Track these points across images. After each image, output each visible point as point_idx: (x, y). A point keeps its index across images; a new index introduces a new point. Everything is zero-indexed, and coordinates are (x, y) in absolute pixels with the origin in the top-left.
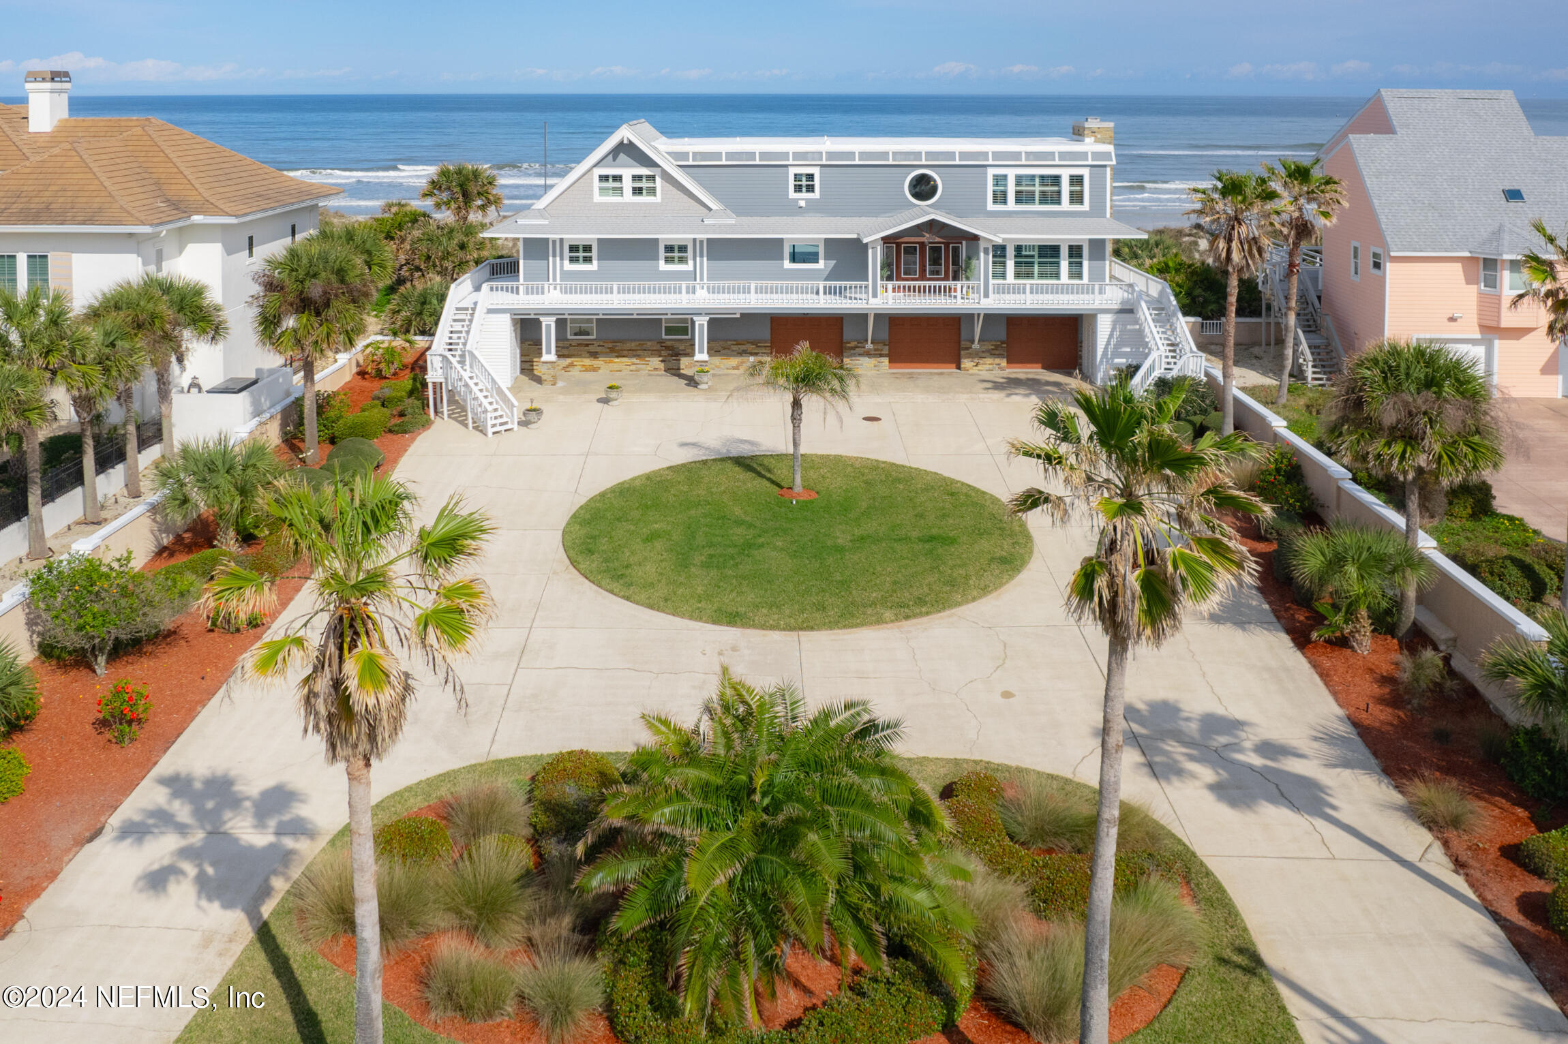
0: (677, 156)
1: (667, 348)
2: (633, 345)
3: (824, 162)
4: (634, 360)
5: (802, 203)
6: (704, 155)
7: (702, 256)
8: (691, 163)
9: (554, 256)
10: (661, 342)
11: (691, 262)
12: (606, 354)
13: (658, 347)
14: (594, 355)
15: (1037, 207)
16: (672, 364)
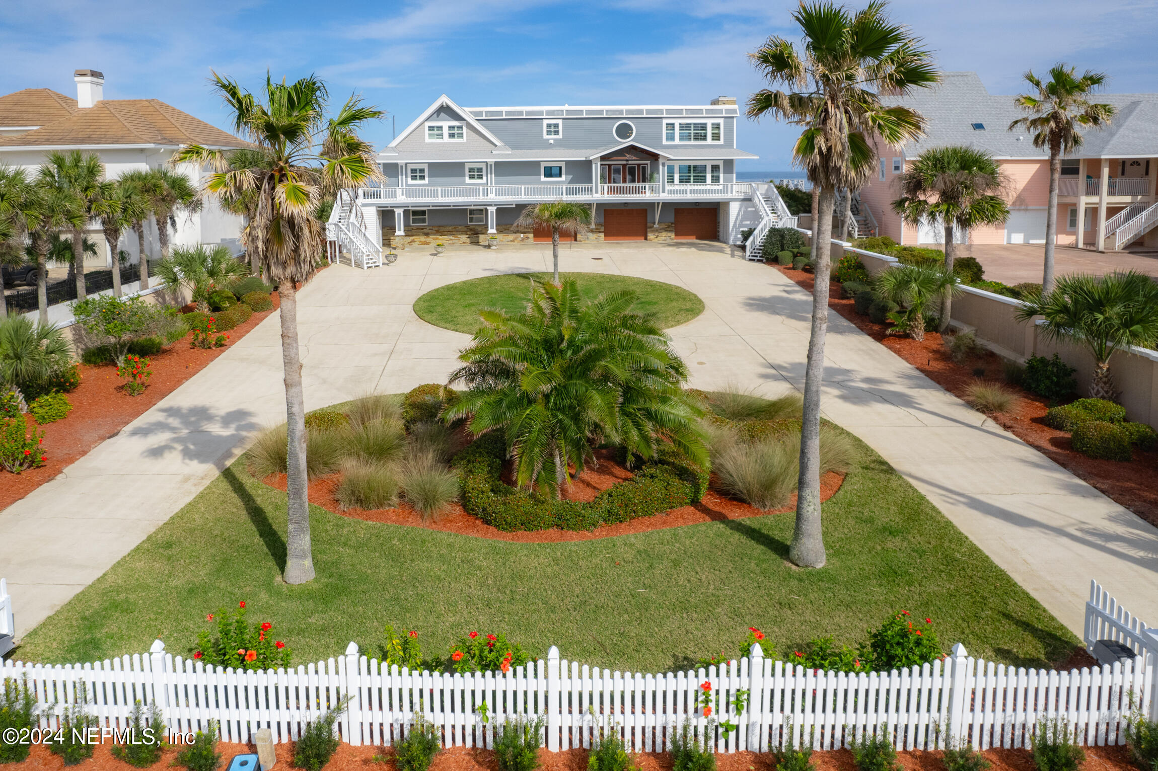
0: (476, 114)
1: (471, 230)
2: (450, 228)
3: (565, 116)
4: (451, 237)
5: (552, 141)
6: (492, 113)
7: (491, 174)
8: (484, 117)
9: (402, 175)
10: (467, 226)
11: (484, 178)
12: (434, 234)
13: (465, 229)
14: (427, 234)
15: (693, 142)
16: (475, 240)
